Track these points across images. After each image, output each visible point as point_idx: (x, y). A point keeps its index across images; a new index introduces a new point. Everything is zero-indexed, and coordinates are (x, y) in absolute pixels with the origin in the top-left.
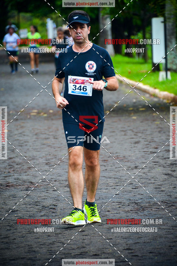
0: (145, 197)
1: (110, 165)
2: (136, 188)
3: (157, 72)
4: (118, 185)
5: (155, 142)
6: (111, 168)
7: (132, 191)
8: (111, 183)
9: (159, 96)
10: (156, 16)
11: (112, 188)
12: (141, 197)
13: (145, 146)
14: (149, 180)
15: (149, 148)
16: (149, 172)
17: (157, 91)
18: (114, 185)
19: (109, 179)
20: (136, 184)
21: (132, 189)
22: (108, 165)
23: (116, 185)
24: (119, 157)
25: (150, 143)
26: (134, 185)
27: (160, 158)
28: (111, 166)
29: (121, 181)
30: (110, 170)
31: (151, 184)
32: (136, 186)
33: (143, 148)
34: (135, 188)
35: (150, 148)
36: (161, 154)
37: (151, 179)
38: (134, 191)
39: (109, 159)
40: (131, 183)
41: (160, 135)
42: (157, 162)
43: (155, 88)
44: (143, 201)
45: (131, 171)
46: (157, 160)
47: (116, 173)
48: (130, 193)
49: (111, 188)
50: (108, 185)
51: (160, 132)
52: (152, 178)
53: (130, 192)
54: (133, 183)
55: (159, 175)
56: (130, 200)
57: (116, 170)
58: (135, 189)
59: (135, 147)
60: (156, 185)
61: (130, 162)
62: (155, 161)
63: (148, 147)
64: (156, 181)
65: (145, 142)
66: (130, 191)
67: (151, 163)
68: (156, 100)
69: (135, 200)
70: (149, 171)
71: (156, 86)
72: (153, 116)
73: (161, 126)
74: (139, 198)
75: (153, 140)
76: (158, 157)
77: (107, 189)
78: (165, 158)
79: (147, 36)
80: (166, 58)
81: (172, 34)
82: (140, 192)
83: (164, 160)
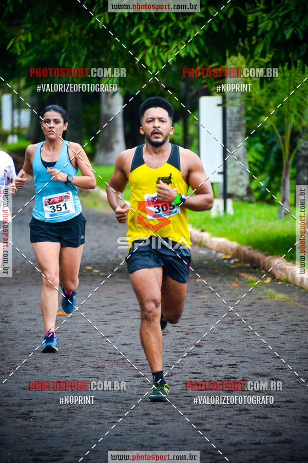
0: (173, 440)
1: (108, 376)
2: (156, 422)
4: (121, 415)
5: (198, 333)
7: (147, 428)
8: (108, 412)
9: (209, 244)
10: (208, 93)
11: (110, 421)
12: (164, 440)
13: (178, 341)
14: (182, 407)
15: (184, 346)
17: (206, 235)
18: (113, 415)
19: (104, 405)
20: (156, 416)
21: (149, 424)
22: (104, 376)
23: (117, 415)
25: (189, 336)
26: (152, 417)
27: (205, 365)
28: (110, 379)
29: (127, 408)
32: (157, 418)
33: (174, 344)
34: (153, 422)
35: (187, 346)
36: (207, 358)
37: (185, 406)
38: (152, 429)
39: (107, 364)
40: (146, 412)
41: (206, 320)
42: (200, 373)
43: (203, 231)
46: (199, 368)
48: (143, 433)
49: (107, 421)
50: (103, 415)
51: (206, 314)
52: (189, 404)
53: (144, 430)
54: (149, 414)
58: (154, 424)
60: (194, 418)
62: (195, 371)
63: (183, 344)
64: (195, 411)
65: (177, 334)
66: (144, 428)
67: (187, 374)
68: (203, 252)
69: (151, 447)
71: (204, 227)
72: (197, 285)
73: (209, 303)
74: (161, 443)
75: (193, 331)
76: (200, 363)
77: (99, 423)
78: (214, 366)
79: (192, 130)
80: (224, 173)
81: (238, 128)
82: (162, 430)
83: (213, 369)
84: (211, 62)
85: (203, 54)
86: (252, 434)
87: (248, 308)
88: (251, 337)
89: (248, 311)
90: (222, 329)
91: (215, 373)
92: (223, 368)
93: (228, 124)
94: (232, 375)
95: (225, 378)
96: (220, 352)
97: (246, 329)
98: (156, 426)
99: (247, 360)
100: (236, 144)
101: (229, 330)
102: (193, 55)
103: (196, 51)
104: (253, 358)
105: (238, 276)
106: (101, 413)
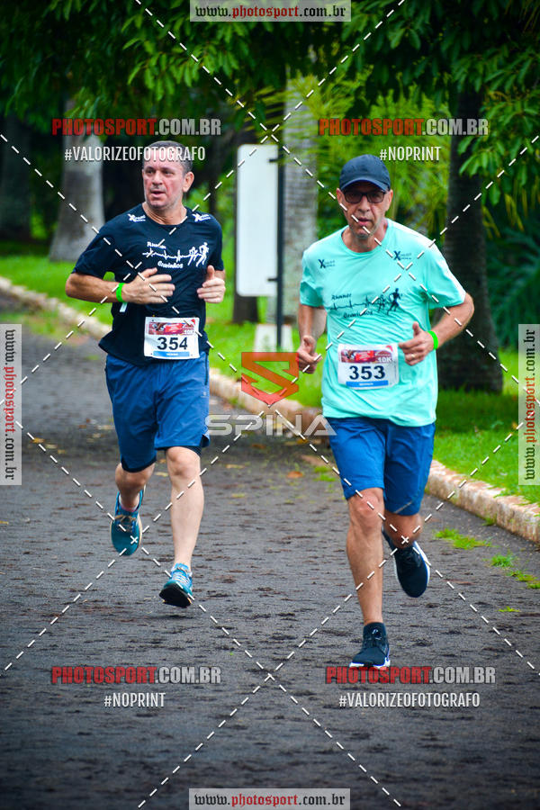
0: (180, 745)
1: (68, 631)
2: (152, 712)
3: (247, 325)
4: (89, 699)
5: (227, 558)
6: (71, 641)
7: (136, 722)
8: (67, 694)
9: (249, 404)
10: (253, 139)
11: (70, 709)
12: (166, 744)
14: (197, 688)
15: (204, 580)
16: (199, 659)
18: (75, 699)
21: (138, 715)
22: (61, 629)
23: (83, 699)
24: (103, 605)
25: (209, 564)
27: (240, 614)
28: (73, 636)
29: (101, 686)
30: (68, 647)
31: (203, 702)
34: (146, 712)
35: (209, 580)
36: (242, 602)
38: (144, 724)
41: (243, 536)
42: (230, 628)
43: (239, 380)
44: (169, 758)
45: (138, 654)
46: (229, 620)
47: (88, 658)
48: (129, 732)
49: (65, 709)
50: (56, 699)
51: (243, 526)
53: (130, 725)
55: (231, 672)
56: (127, 753)
57: (90, 648)
58: (148, 716)
59: (157, 573)
60: (218, 706)
61: (136, 624)
62: (222, 625)
63: (202, 576)
64: (220, 694)
66: (130, 722)
67: (207, 629)
69: (142, 755)
70: (201, 657)
71: (242, 373)
72: (227, 474)
73: (248, 507)
74: (159, 750)
75: (219, 555)
76: (231, 611)
77: (52, 713)
78: (256, 617)
79: (223, 203)
80: (279, 280)
81: (305, 202)
82: (162, 727)
83: (252, 622)
84: (261, 86)
85: (246, 72)
86: (319, 735)
87: (316, 517)
88: (320, 566)
89: (316, 521)
90: (270, 552)
91: (258, 629)
92: (271, 620)
93: (287, 195)
94: (286, 633)
95: (274, 638)
96: (265, 592)
97: (312, 554)
98: (151, 718)
99: (312, 606)
100: (300, 230)
101: (282, 555)
102: (228, 72)
103: (235, 65)
104: (323, 604)
105: (300, 461)
106: (55, 695)
